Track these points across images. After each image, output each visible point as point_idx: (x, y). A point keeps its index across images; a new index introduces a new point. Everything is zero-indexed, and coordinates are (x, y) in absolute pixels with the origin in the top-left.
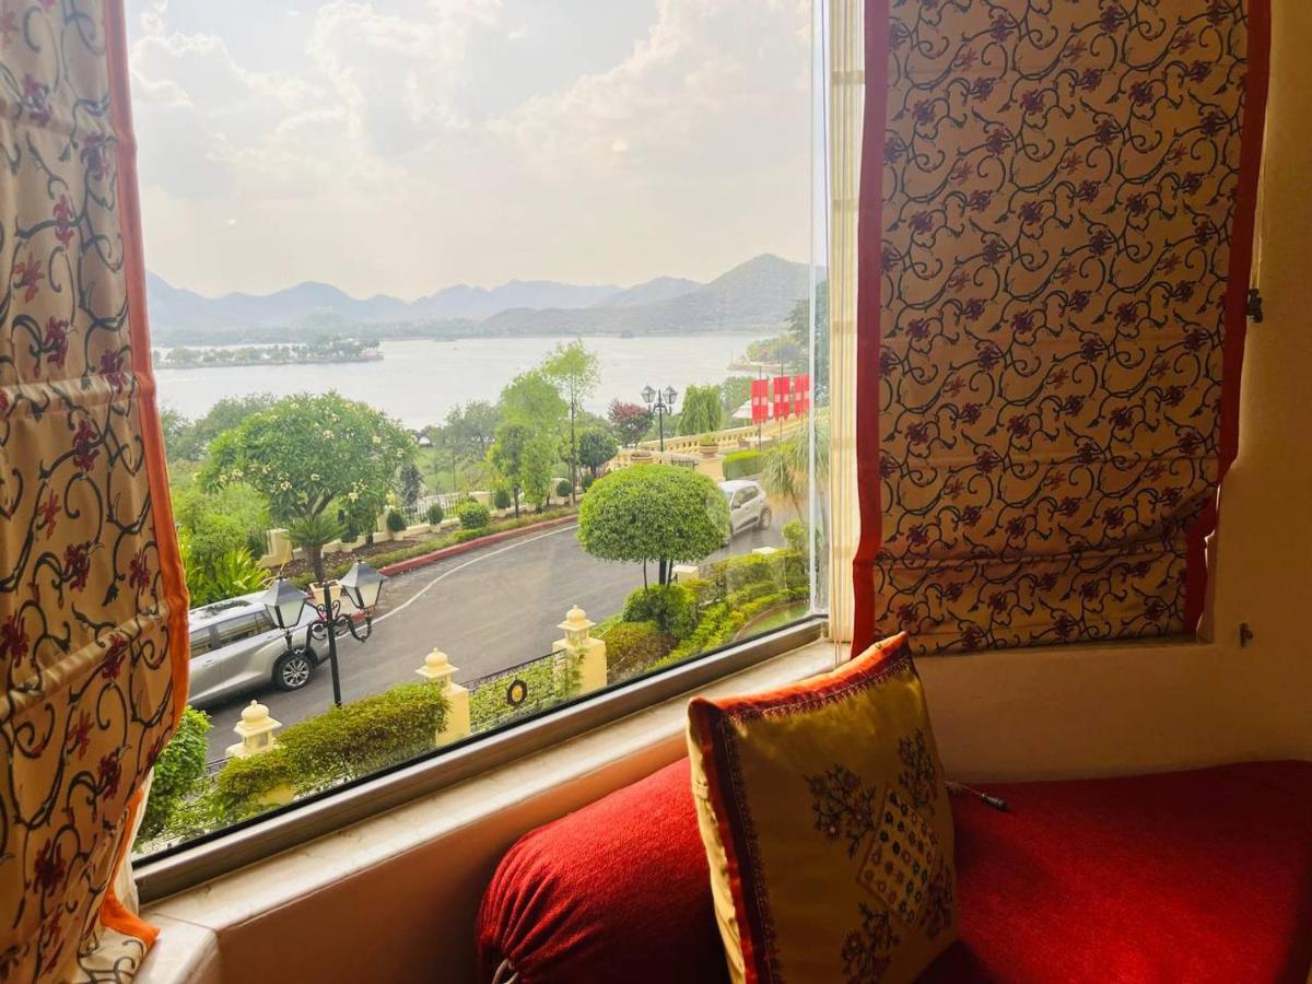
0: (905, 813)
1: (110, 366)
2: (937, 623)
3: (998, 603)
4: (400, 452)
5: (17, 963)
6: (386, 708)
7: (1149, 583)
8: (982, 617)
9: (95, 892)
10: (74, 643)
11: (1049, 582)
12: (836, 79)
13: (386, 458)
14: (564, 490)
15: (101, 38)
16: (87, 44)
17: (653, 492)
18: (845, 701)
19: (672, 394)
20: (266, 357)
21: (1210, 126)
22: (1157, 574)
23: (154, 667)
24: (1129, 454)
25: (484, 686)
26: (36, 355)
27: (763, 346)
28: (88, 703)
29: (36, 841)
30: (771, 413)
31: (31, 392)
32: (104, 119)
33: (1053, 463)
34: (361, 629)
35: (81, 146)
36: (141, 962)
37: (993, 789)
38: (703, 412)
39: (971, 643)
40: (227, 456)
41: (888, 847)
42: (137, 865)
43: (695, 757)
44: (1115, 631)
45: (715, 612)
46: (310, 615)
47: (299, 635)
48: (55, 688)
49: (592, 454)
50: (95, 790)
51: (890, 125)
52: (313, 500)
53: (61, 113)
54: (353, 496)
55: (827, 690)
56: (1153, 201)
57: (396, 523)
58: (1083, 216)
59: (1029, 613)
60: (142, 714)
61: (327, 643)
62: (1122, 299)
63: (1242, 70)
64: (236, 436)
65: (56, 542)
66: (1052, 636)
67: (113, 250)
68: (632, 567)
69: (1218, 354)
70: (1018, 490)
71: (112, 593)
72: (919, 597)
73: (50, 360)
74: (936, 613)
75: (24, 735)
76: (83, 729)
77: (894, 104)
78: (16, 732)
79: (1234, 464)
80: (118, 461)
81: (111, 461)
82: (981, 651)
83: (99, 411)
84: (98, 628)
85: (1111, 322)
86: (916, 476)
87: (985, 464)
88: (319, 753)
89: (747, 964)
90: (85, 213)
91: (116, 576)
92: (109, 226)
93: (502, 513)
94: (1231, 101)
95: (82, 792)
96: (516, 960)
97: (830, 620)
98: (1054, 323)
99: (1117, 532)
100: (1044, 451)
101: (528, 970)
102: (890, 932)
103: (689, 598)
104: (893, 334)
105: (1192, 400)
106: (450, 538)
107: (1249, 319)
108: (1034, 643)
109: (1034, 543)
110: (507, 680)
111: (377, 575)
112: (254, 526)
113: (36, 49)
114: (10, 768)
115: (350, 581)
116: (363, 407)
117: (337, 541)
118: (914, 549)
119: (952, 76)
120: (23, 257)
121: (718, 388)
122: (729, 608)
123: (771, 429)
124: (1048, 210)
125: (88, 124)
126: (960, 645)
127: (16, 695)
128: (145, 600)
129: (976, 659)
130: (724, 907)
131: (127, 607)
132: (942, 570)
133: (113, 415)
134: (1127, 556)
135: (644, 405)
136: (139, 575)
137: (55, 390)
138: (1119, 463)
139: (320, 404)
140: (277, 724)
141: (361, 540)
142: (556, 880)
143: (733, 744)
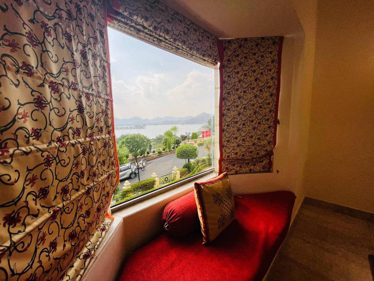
0: (227, 200)
1: (109, 133)
2: (231, 170)
3: (240, 167)
4: (149, 142)
5: (93, 224)
6: (147, 182)
7: (263, 164)
8: (238, 169)
9: (105, 212)
10: (103, 175)
11: (248, 163)
12: (215, 88)
13: (147, 143)
14: (173, 148)
15: (108, 85)
16: (106, 86)
17: (187, 148)
18: (218, 183)
19: (190, 133)
20: (129, 128)
21: (271, 95)
22: (264, 162)
23: (115, 178)
24: (260, 144)
25: (161, 178)
26: (99, 132)
27: (204, 126)
28: (105, 184)
29: (97, 205)
30: (205, 136)
31: (98, 137)
32: (109, 97)
33: (249, 145)
34: (143, 169)
35: (105, 101)
36: (112, 222)
37: (240, 195)
38: (195, 136)
39: (236, 173)
40: (123, 143)
41: (224, 205)
42: (111, 207)
43: (195, 191)
44: (258, 171)
45: (196, 167)
46: (135, 167)
47: (133, 170)
48: (100, 181)
49: (178, 143)
50: (106, 197)
51: (224, 95)
52: (136, 150)
53: (103, 96)
54: (142, 149)
55: (215, 181)
56: (263, 106)
57: (148, 153)
58: (253, 108)
59: (245, 168)
60: (113, 185)
61: (138, 171)
62: (259, 121)
63: (276, 87)
64: (124, 140)
65: (101, 160)
66: (249, 172)
67: (110, 116)
68: (184, 160)
69: (273, 129)
70: (243, 150)
71: (109, 167)
72: (228, 166)
73: (101, 132)
74: (231, 168)
75: (96, 189)
76: (104, 187)
77: (224, 92)
78: (94, 188)
79: (276, 146)
80: (110, 147)
81: (109, 147)
82: (238, 174)
83: (107, 140)
84: (107, 172)
85: (257, 124)
86: (228, 148)
87: (238, 146)
88: (137, 188)
89: (203, 223)
90: (106, 111)
91: (109, 164)
92: (109, 112)
93: (164, 152)
94: (274, 92)
95: (104, 197)
96: (168, 222)
97: (215, 169)
98: (248, 124)
99: (258, 156)
100: (247, 144)
101: (170, 224)
102: (225, 218)
103: (192, 165)
104: (224, 126)
105: (269, 136)
106: (156, 155)
107: (278, 124)
108: (246, 173)
109: (246, 158)
110: (165, 177)
111: (145, 161)
112: (127, 153)
113: (99, 87)
114: (93, 194)
115: (141, 162)
116: (143, 135)
117: (139, 156)
118: (228, 159)
119: (233, 88)
120: (97, 117)
121: (197, 132)
122: (199, 166)
123: (205, 139)
124: (247, 108)
125: (106, 97)
126: (235, 173)
127: (94, 183)
128: (113, 168)
129: (237, 175)
130: (200, 214)
131: (111, 169)
132: (232, 162)
133: (109, 140)
134: (260, 159)
135: (186, 135)
136: (113, 164)
137: (101, 137)
138: (258, 146)
139: (137, 135)
140: (130, 184)
141: (143, 156)
142: (174, 210)
143: (201, 189)
